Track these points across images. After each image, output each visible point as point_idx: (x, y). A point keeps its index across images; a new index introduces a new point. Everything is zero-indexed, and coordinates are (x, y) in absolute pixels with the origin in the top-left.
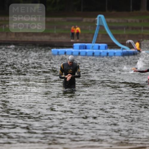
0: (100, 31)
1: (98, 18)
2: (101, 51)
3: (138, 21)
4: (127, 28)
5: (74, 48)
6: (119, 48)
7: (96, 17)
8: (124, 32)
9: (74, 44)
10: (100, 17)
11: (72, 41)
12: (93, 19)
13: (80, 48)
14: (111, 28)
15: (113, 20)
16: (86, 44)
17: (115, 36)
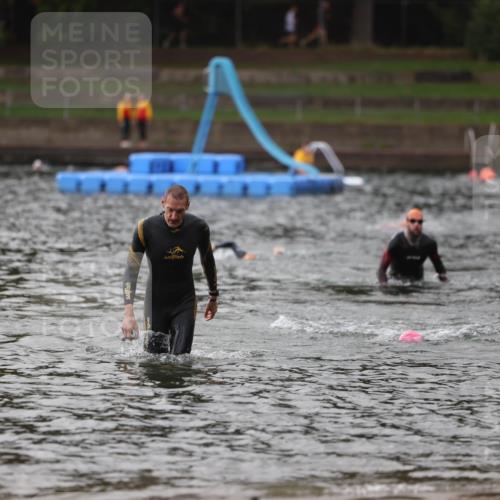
0: (217, 112)
1: (210, 70)
2: (223, 179)
3: (343, 78)
4: (308, 102)
5: (134, 168)
6: (284, 168)
7: (205, 64)
8: (299, 116)
9: (134, 157)
10: (218, 67)
11: (125, 144)
12: (192, 73)
13: (153, 168)
14: (255, 103)
15: (261, 75)
16: (174, 157)
17: (271, 129)
